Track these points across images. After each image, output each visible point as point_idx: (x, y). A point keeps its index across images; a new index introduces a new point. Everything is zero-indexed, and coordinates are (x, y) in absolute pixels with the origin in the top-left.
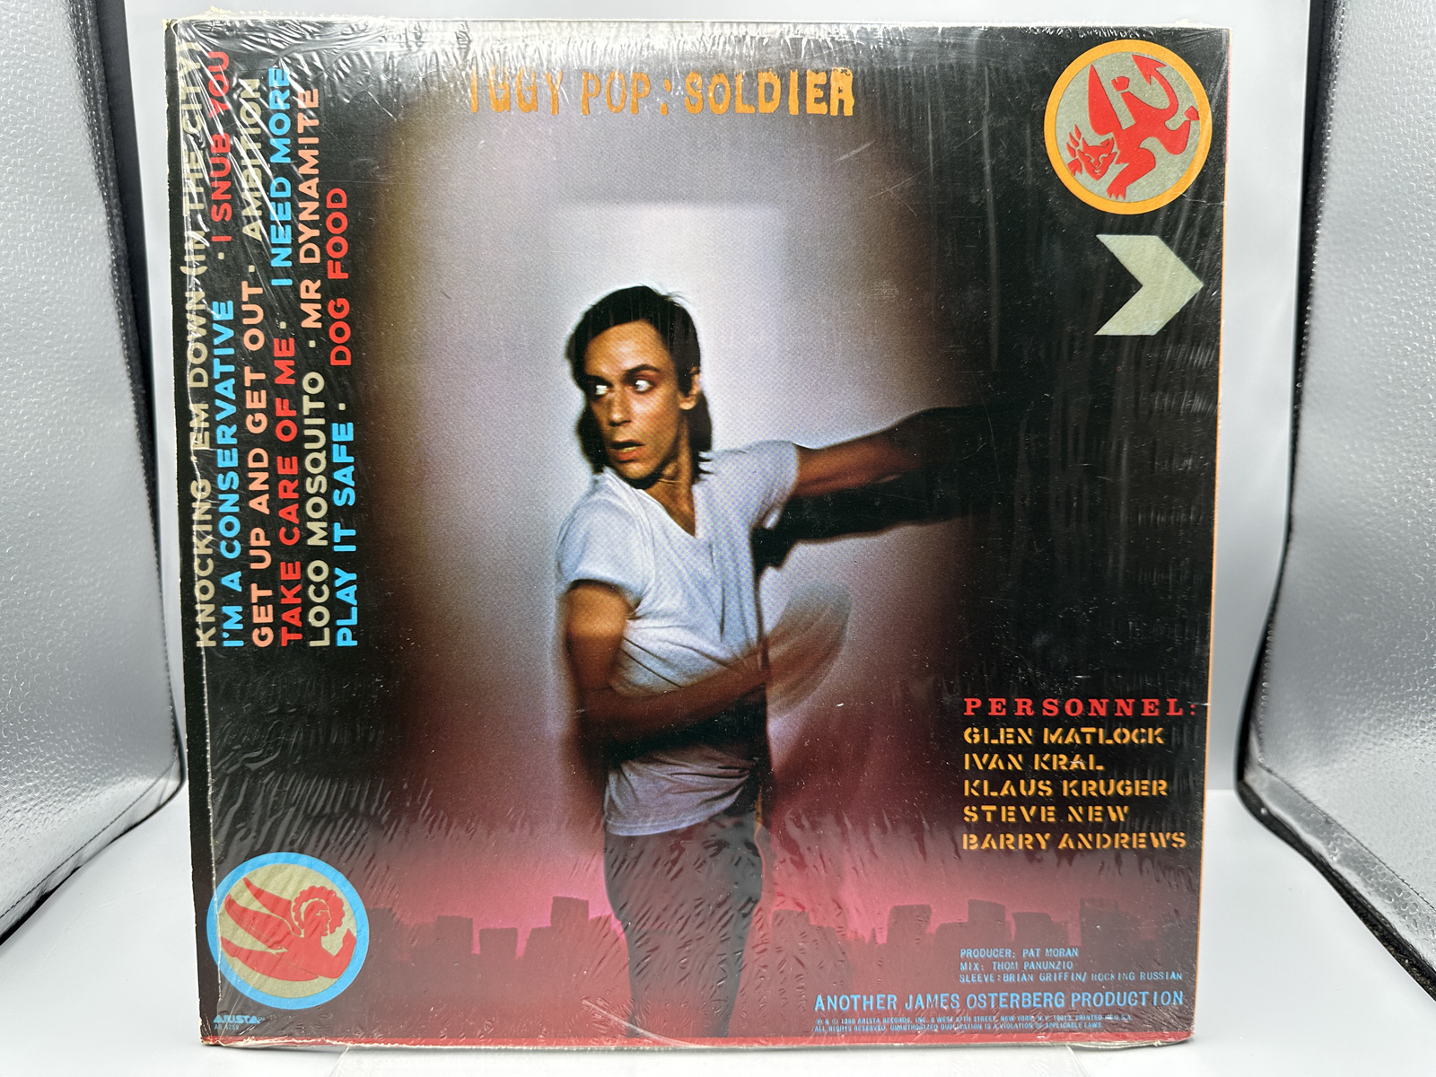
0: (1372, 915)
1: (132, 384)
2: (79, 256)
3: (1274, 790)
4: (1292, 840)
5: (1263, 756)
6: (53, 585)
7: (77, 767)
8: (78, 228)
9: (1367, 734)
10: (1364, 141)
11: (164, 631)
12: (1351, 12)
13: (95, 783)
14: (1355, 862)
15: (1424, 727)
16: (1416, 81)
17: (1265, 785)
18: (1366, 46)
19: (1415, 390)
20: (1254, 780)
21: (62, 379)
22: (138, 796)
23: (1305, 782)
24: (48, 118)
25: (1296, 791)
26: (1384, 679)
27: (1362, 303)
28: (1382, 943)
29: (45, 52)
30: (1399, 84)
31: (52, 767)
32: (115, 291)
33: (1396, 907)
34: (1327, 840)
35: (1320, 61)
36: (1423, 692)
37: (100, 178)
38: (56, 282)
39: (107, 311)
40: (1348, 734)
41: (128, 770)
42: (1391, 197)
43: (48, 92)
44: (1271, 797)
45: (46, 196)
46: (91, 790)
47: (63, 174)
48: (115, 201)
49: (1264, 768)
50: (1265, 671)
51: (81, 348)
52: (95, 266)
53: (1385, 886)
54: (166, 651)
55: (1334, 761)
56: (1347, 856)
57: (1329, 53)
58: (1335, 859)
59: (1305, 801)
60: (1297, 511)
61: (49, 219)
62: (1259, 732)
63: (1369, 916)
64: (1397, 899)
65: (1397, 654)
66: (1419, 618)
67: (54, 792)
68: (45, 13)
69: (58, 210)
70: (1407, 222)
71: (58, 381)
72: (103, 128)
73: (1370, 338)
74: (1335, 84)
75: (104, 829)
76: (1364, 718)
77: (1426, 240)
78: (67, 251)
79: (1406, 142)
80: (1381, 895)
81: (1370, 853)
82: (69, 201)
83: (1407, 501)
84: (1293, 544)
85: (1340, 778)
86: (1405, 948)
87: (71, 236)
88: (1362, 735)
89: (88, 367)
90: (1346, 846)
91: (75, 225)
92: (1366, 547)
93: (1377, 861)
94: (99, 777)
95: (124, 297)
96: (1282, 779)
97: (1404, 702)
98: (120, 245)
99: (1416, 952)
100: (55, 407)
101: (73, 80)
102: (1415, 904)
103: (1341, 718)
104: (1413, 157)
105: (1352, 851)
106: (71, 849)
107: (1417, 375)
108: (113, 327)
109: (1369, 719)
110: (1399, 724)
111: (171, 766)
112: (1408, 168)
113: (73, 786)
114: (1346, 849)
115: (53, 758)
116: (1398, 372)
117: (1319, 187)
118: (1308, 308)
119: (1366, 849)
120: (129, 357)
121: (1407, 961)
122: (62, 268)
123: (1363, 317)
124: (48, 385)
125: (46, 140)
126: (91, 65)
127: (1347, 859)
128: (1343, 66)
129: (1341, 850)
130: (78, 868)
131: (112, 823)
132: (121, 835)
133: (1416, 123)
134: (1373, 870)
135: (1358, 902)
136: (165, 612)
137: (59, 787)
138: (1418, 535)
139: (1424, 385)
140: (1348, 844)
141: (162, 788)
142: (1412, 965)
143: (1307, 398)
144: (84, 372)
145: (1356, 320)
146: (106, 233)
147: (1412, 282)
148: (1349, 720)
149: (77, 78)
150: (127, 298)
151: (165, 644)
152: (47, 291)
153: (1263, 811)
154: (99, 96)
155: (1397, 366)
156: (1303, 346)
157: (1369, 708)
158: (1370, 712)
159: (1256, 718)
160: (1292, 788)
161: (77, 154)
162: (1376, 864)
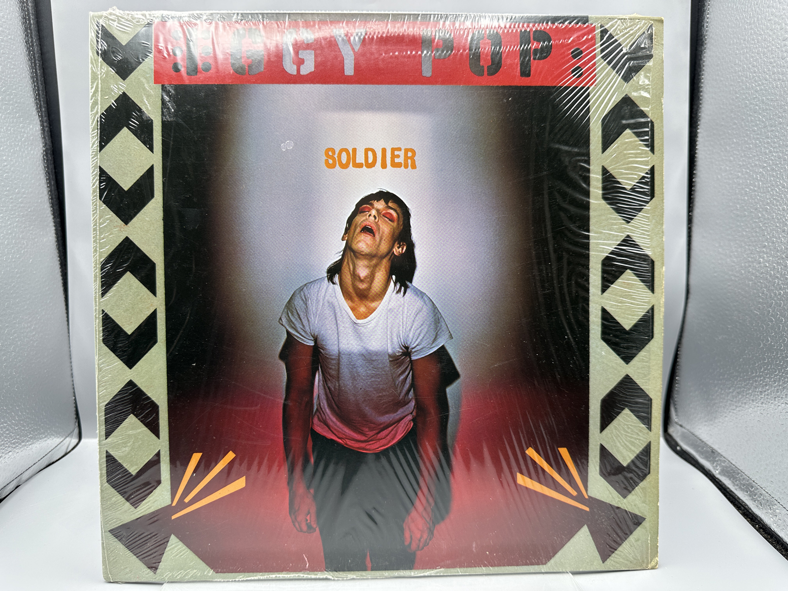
0: (737, 501)
1: (54, 218)
2: (25, 147)
3: (684, 437)
4: (694, 463)
5: (678, 418)
6: (7, 327)
7: (19, 428)
8: (24, 132)
9: (732, 401)
10: (721, 81)
11: (70, 355)
12: (712, 14)
13: (29, 438)
14: (728, 473)
15: (762, 395)
16: (747, 47)
17: (679, 434)
18: (720, 30)
19: (751, 212)
20: (673, 432)
21: (14, 214)
22: (54, 447)
23: (700, 431)
24: (8, 72)
25: (696, 436)
26: (740, 370)
27: (722, 167)
28: (744, 516)
29: (7, 36)
30: (738, 49)
31: (5, 427)
32: (45, 167)
33: (750, 496)
34: (713, 461)
35: (697, 40)
36: (761, 375)
37: (37, 106)
38: (11, 160)
39: (40, 178)
40: (722, 402)
41: (49, 432)
42: (736, 110)
43: (8, 58)
44: (682, 440)
45: (6, 114)
46: (27, 442)
47: (16, 102)
48: (45, 118)
49: (678, 424)
50: (677, 371)
51: (25, 197)
52: (34, 153)
53: (744, 485)
54: (71, 366)
55: (715, 418)
56: (724, 470)
57: (702, 35)
58: (717, 472)
59: (700, 442)
60: (692, 282)
61: (8, 126)
62: (675, 405)
63: (736, 502)
64: (751, 491)
65: (746, 355)
66: (757, 335)
67: (6, 441)
68: (7, 15)
69: (13, 122)
70: (744, 122)
71: (11, 215)
72: (39, 79)
73: (727, 186)
74: (705, 52)
75: (35, 464)
76: (730, 392)
77: (755, 132)
78: (18, 145)
79: (743, 80)
80: (742, 490)
81: (736, 467)
82: (20, 117)
83: (749, 272)
84: (690, 300)
85: (718, 427)
86: (756, 518)
87: (20, 136)
88: (729, 402)
89: (29, 208)
90: (723, 464)
91: (23, 130)
92: (728, 298)
93: (740, 471)
94: (32, 434)
95: (50, 171)
96: (688, 430)
97: (751, 382)
98: (48, 142)
99: (762, 520)
100: (10, 229)
101: (22, 52)
102: (761, 494)
103: (718, 393)
104: (746, 88)
105: (726, 467)
106: (15, 474)
107: (752, 204)
108: (43, 187)
109: (733, 392)
110: (749, 394)
111: (73, 431)
112: (744, 93)
113: (17, 439)
114: (723, 466)
115: (6, 423)
116: (742, 203)
117: (698, 107)
118: (694, 172)
119: (734, 465)
120: (52, 203)
121: (757, 526)
122: (15, 153)
123: (723, 175)
124: (6, 217)
125: (7, 84)
126: (33, 45)
127: (724, 472)
128: (709, 42)
129: (720, 467)
130: (19, 486)
131: (39, 461)
132: (44, 468)
133: (747, 69)
134: (737, 476)
135: (730, 495)
136: (71, 344)
137: (9, 439)
138: (755, 290)
139: (756, 209)
140: (724, 463)
141: (68, 443)
142: (760, 528)
143: (696, 220)
144: (27, 210)
145: (719, 177)
146: (40, 135)
147: (748, 154)
148: (723, 394)
149: (25, 51)
150: (52, 171)
151: (71, 363)
152: (6, 165)
153: (678, 448)
154: (37, 62)
155: (741, 200)
156: (692, 193)
157: (732, 387)
158: (733, 388)
159: (673, 397)
160: (694, 434)
161: (24, 92)
162: (739, 473)
